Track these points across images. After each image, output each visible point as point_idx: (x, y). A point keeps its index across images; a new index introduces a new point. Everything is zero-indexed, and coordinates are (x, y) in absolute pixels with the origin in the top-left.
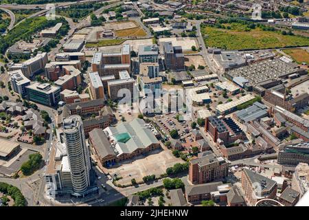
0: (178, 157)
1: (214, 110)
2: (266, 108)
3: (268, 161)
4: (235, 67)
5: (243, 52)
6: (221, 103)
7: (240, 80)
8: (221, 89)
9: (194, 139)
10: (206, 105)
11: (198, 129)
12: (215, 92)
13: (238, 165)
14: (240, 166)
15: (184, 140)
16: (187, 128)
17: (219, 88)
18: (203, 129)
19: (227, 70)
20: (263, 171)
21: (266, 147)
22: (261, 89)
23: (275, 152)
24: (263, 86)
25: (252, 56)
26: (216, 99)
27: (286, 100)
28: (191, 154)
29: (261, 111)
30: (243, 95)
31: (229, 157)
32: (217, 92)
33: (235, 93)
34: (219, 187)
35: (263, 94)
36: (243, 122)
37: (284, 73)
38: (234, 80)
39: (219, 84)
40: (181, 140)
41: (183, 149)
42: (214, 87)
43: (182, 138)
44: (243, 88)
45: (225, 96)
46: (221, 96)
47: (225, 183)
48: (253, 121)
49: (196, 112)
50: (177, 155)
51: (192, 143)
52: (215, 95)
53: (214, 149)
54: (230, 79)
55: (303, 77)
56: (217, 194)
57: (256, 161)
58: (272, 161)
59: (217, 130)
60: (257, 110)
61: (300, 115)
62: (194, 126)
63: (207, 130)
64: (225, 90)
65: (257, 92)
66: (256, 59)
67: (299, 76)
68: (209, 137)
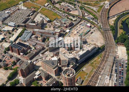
0: (8, 70)
1: (9, 41)
2: (31, 32)
3: (45, 53)
4: (5, 19)
5: (4, 11)
6: (10, 37)
7: (12, 24)
8: (6, 31)
9: (9, 58)
10: (4, 41)
11: (8, 53)
12: (4, 33)
13: (35, 60)
14: (36, 60)
15: (5, 61)
16: (2, 55)
17: (4, 31)
18: (10, 52)
19: (3, 21)
20: (46, 58)
21: (41, 48)
22: (23, 24)
23: (45, 48)
24: (23, 23)
25: (9, 12)
26: (7, 36)
27: (36, 25)
28: (12, 66)
29: (30, 34)
30: (17, 30)
31: (30, 59)
32: (5, 33)
33: (13, 30)
34: (36, 74)
35: (25, 26)
36: (25, 41)
37: (28, 15)
38: (8, 25)
39: (3, 29)
40: (3, 61)
41: (7, 65)
42: (2, 31)
43: (3, 60)
44: (15, 27)
45: (10, 33)
46: (8, 34)
47: (36, 70)
48: (29, 39)
49: (1, 46)
50: (6, 69)
51: (10, 61)
52: (5, 35)
53: (21, 58)
54: (7, 25)
55: (35, 13)
56: (36, 77)
57: (41, 55)
58: (47, 52)
59: (18, 50)
60: (28, 34)
61: (44, 29)
62: (5, 52)
63: (12, 51)
64: (8, 31)
65: (22, 26)
66: (12, 12)
67: (33, 14)
68: (15, 54)
